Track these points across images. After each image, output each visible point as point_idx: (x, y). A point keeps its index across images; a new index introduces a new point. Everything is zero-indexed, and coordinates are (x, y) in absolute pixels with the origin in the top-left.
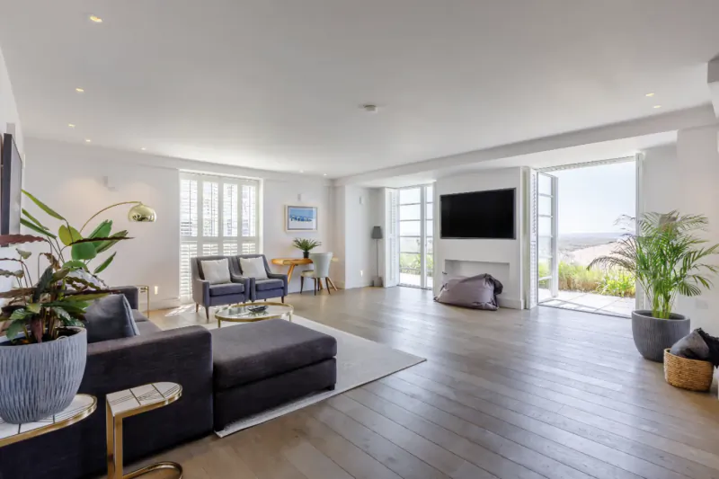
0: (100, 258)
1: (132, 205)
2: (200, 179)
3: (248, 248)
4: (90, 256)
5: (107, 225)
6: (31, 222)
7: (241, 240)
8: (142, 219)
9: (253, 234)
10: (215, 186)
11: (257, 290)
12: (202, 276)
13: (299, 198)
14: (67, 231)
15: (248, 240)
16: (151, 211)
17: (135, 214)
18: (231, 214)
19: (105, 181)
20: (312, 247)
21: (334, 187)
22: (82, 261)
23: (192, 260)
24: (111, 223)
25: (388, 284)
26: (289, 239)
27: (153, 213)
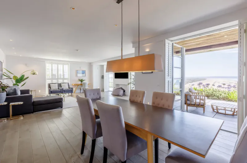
0: (22, 83)
1: (31, 71)
2: (52, 64)
3: (66, 81)
4: (20, 83)
5: (23, 76)
6: (7, 76)
7: (64, 79)
8: (34, 74)
9: (67, 77)
10: (56, 65)
11: (64, 91)
12: (50, 88)
13: (80, 68)
14: (15, 77)
15: (66, 79)
16: (36, 72)
17: (32, 73)
18: (61, 72)
19: (26, 65)
20: (83, 81)
21: (90, 65)
22: (18, 84)
23: (48, 84)
24: (24, 75)
25: (105, 90)
26: (77, 79)
27: (37, 73)
